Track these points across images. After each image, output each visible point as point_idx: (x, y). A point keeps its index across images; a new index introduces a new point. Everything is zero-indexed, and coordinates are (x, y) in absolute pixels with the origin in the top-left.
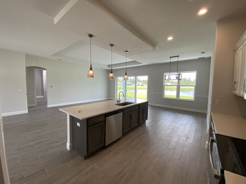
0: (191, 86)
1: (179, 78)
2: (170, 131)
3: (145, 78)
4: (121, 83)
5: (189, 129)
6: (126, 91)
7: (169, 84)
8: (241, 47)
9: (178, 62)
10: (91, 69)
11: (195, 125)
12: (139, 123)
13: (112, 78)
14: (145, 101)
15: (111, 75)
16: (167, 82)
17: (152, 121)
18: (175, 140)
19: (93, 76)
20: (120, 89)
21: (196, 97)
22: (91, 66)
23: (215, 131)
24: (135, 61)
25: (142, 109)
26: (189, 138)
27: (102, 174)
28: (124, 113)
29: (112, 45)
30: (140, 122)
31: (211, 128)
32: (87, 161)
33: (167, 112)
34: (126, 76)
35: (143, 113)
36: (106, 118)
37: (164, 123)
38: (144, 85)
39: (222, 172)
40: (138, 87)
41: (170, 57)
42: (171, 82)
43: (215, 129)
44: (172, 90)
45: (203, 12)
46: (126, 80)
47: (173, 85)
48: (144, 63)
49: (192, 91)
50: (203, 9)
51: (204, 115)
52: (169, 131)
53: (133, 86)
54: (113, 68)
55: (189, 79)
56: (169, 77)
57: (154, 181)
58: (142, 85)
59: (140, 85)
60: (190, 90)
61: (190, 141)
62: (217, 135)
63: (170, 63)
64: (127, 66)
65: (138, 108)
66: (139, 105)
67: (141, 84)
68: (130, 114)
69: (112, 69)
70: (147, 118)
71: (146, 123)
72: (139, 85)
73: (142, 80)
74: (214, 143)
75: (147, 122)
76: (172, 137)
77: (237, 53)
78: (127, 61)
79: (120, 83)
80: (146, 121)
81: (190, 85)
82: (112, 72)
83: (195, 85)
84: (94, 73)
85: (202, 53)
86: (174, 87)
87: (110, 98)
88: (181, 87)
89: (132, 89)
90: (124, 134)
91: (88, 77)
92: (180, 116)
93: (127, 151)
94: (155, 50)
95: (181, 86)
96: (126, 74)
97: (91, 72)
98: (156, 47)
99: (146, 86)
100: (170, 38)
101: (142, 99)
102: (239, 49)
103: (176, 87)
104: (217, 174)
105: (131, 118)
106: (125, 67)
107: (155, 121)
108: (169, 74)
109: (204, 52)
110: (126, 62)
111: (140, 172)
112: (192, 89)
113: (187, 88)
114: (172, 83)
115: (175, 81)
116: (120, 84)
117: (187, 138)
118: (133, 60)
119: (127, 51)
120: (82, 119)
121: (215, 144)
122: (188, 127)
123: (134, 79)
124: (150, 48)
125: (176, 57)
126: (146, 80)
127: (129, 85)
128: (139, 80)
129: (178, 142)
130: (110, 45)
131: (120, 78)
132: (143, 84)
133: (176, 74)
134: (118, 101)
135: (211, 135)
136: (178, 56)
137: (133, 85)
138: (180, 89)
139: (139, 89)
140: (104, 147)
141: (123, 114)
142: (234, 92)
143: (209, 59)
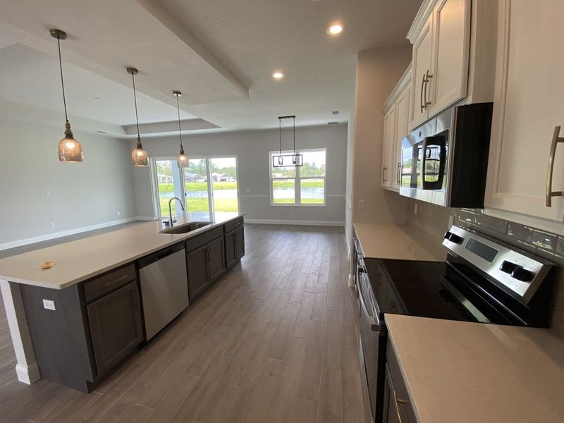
0: (317, 178)
1: (299, 162)
2: (289, 269)
3: (230, 163)
4: (167, 176)
5: (320, 259)
6: (184, 194)
7: (279, 175)
8: (393, 107)
9: (294, 129)
10: (69, 136)
11: (329, 250)
12: (226, 267)
13: (144, 162)
14: (235, 215)
15: (140, 153)
16: (275, 172)
17: (254, 257)
18: (299, 284)
19: (77, 158)
20: (166, 191)
21: (327, 198)
22: (68, 126)
23: (361, 254)
24: (200, 120)
25: (230, 235)
26: (322, 275)
27: (150, 408)
28: (188, 250)
29: (133, 71)
30: (229, 264)
31: (354, 251)
32: (99, 394)
33: (280, 233)
34: (182, 158)
35: (235, 242)
36: (140, 270)
37: (278, 256)
38: (227, 178)
39: (382, 317)
40: (214, 184)
41: (280, 118)
42: (282, 172)
43: (361, 251)
44: (285, 188)
45: (336, 29)
46: (181, 166)
47: (287, 177)
48: (225, 127)
49: (319, 188)
50: (335, 25)
51: (340, 230)
52: (287, 269)
53: (202, 182)
54: (141, 135)
55: (314, 164)
56: (281, 161)
57: (271, 375)
58: (222, 180)
59: (219, 180)
60: (315, 186)
61: (325, 280)
62: (366, 259)
63: (280, 130)
64: (183, 132)
65: (222, 233)
66: (224, 226)
67: (219, 176)
68: (205, 250)
69: (139, 138)
70: (244, 251)
71: (242, 263)
72: (215, 178)
73: (221, 167)
74: (363, 274)
75: (244, 260)
76: (294, 280)
77: (387, 117)
78: (181, 119)
79: (163, 176)
80: (242, 259)
81: (316, 176)
82: (140, 147)
83: (324, 175)
84: (81, 150)
85: (334, 113)
86: (289, 180)
87: (138, 218)
88: (302, 181)
89: (201, 189)
90: (194, 299)
91: (60, 160)
92: (305, 236)
93: (205, 335)
94: (248, 96)
95: (302, 178)
96: (182, 153)
97: (70, 145)
98: (250, 91)
99: (233, 182)
100: (278, 76)
101: (228, 211)
102: (391, 110)
103: (293, 181)
104: (374, 323)
105: (207, 259)
106: (177, 133)
107: (260, 255)
108: (279, 155)
109: (337, 113)
110: (177, 119)
111: (242, 369)
112: (318, 183)
113: (311, 183)
114: (285, 173)
115: (288, 169)
116: (163, 178)
117: (319, 276)
118: (197, 117)
119: (180, 93)
120: (62, 285)
121: (365, 276)
122: (319, 256)
123: (200, 166)
124: (236, 91)
125: (290, 119)
126: (231, 168)
127: (189, 180)
128: (215, 167)
129: (305, 287)
130: (128, 69)
131: (163, 162)
132: (224, 178)
133: (293, 154)
134: (167, 223)
135: (355, 261)
136: (294, 117)
137: (200, 180)
138: (301, 184)
139: (218, 189)
140: (144, 345)
141: (186, 253)
142: (383, 185)
143: (345, 125)
